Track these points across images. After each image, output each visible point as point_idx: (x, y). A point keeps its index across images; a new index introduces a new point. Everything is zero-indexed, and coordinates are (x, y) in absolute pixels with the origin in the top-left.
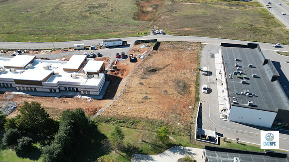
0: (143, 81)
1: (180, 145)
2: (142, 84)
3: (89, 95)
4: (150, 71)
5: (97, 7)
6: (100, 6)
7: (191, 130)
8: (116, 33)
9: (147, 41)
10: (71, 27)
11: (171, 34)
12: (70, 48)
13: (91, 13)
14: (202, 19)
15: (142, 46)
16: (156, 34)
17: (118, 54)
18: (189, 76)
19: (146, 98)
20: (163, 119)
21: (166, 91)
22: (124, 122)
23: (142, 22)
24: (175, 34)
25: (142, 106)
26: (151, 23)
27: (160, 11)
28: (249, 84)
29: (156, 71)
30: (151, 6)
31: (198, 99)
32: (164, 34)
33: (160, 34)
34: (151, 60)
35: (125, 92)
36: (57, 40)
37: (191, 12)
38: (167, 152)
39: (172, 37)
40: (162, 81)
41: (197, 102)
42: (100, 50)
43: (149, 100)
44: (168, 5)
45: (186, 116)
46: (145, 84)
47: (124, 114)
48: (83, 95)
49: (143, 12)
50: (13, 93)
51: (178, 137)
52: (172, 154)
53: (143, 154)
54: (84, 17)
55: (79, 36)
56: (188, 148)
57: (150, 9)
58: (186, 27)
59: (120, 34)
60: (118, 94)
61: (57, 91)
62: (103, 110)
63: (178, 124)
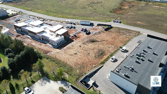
0: (82, 45)
1: (68, 81)
3: (52, 45)
4: (91, 41)
5: (95, 3)
7: (81, 77)
10: (74, 12)
11: (124, 24)
12: (65, 22)
13: (89, 6)
15: (100, 27)
16: (115, 22)
17: (83, 29)
18: (111, 49)
19: (76, 54)
20: (73, 66)
21: (89, 54)
22: (54, 61)
23: (114, 14)
24: (128, 24)
25: (70, 57)
26: (119, 15)
28: (140, 63)
29: (94, 42)
30: (129, 6)
31: (103, 63)
33: (117, 22)
34: (98, 36)
35: (69, 48)
36: (63, 17)
37: (153, 12)
38: (59, 82)
40: (92, 48)
41: (101, 64)
42: (77, 25)
43: (76, 55)
45: (87, 69)
46: (82, 47)
47: (58, 58)
48: (50, 44)
49: (120, 9)
50: (27, 36)
52: (60, 84)
53: (48, 78)
54: (84, 8)
60: (65, 48)
62: (52, 53)
63: (78, 71)
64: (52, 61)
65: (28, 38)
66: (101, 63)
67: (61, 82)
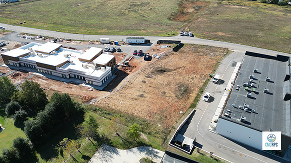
0: (147, 80)
1: (150, 146)
2: (144, 82)
4: (159, 71)
5: (138, 6)
6: (142, 4)
8: (144, 32)
9: (170, 42)
11: (199, 37)
12: (97, 41)
13: (130, 11)
14: (243, 24)
15: (163, 46)
16: (183, 35)
17: (136, 51)
18: (197, 81)
19: (142, 96)
21: (164, 93)
23: (176, 23)
24: (205, 37)
25: (134, 102)
26: (185, 24)
27: (200, 12)
29: (164, 71)
31: (193, 106)
32: (193, 36)
33: (188, 35)
35: (125, 87)
36: (90, 33)
37: (234, 16)
38: (135, 149)
39: (201, 40)
40: (166, 83)
41: (191, 109)
44: (213, 7)
46: (147, 82)
48: (87, 84)
49: (183, 13)
51: (152, 138)
52: (138, 152)
54: (122, 14)
55: (110, 31)
56: (156, 150)
57: (191, 10)
58: (221, 31)
59: (148, 33)
61: (68, 77)
62: (98, 99)
63: (159, 125)
65: (40, 77)
66: (190, 107)
67: (138, 149)
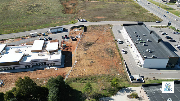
0: (86, 52)
1: (124, 87)
2: (86, 54)
3: (54, 66)
4: (88, 45)
5: (35, 7)
6: (37, 6)
7: (126, 77)
8: (55, 23)
9: (77, 27)
10: (21, 22)
11: (90, 21)
12: (27, 36)
13: (32, 11)
14: (105, 11)
15: (76, 30)
16: (81, 22)
17: (63, 37)
18: (112, 45)
19: (92, 62)
20: (108, 73)
21: (102, 56)
22: (85, 79)
23: (69, 15)
24: (93, 21)
25: (92, 67)
26: (75, 15)
27: (77, 7)
28: (147, 45)
29: (91, 44)
30: (71, 4)
31: (122, 58)
32: (86, 21)
33: (84, 21)
34: (85, 38)
35: (78, 60)
36: (15, 32)
37: (97, 7)
38: (119, 93)
39: (92, 23)
40: (98, 51)
42: (49, 35)
43: (94, 63)
44: (81, 3)
45: (120, 69)
46: (88, 53)
47: (83, 75)
48: (50, 67)
49: (67, 8)
51: (122, 83)
52: (122, 93)
53: (105, 97)
54: (28, 15)
55: (30, 27)
56: (129, 88)
57: (71, 6)
58: (98, 16)
59: (58, 24)
60: (74, 62)
61: (31, 66)
62: (68, 74)
63: (118, 75)
64: (83, 80)
65: (5, 74)
67: (121, 91)
